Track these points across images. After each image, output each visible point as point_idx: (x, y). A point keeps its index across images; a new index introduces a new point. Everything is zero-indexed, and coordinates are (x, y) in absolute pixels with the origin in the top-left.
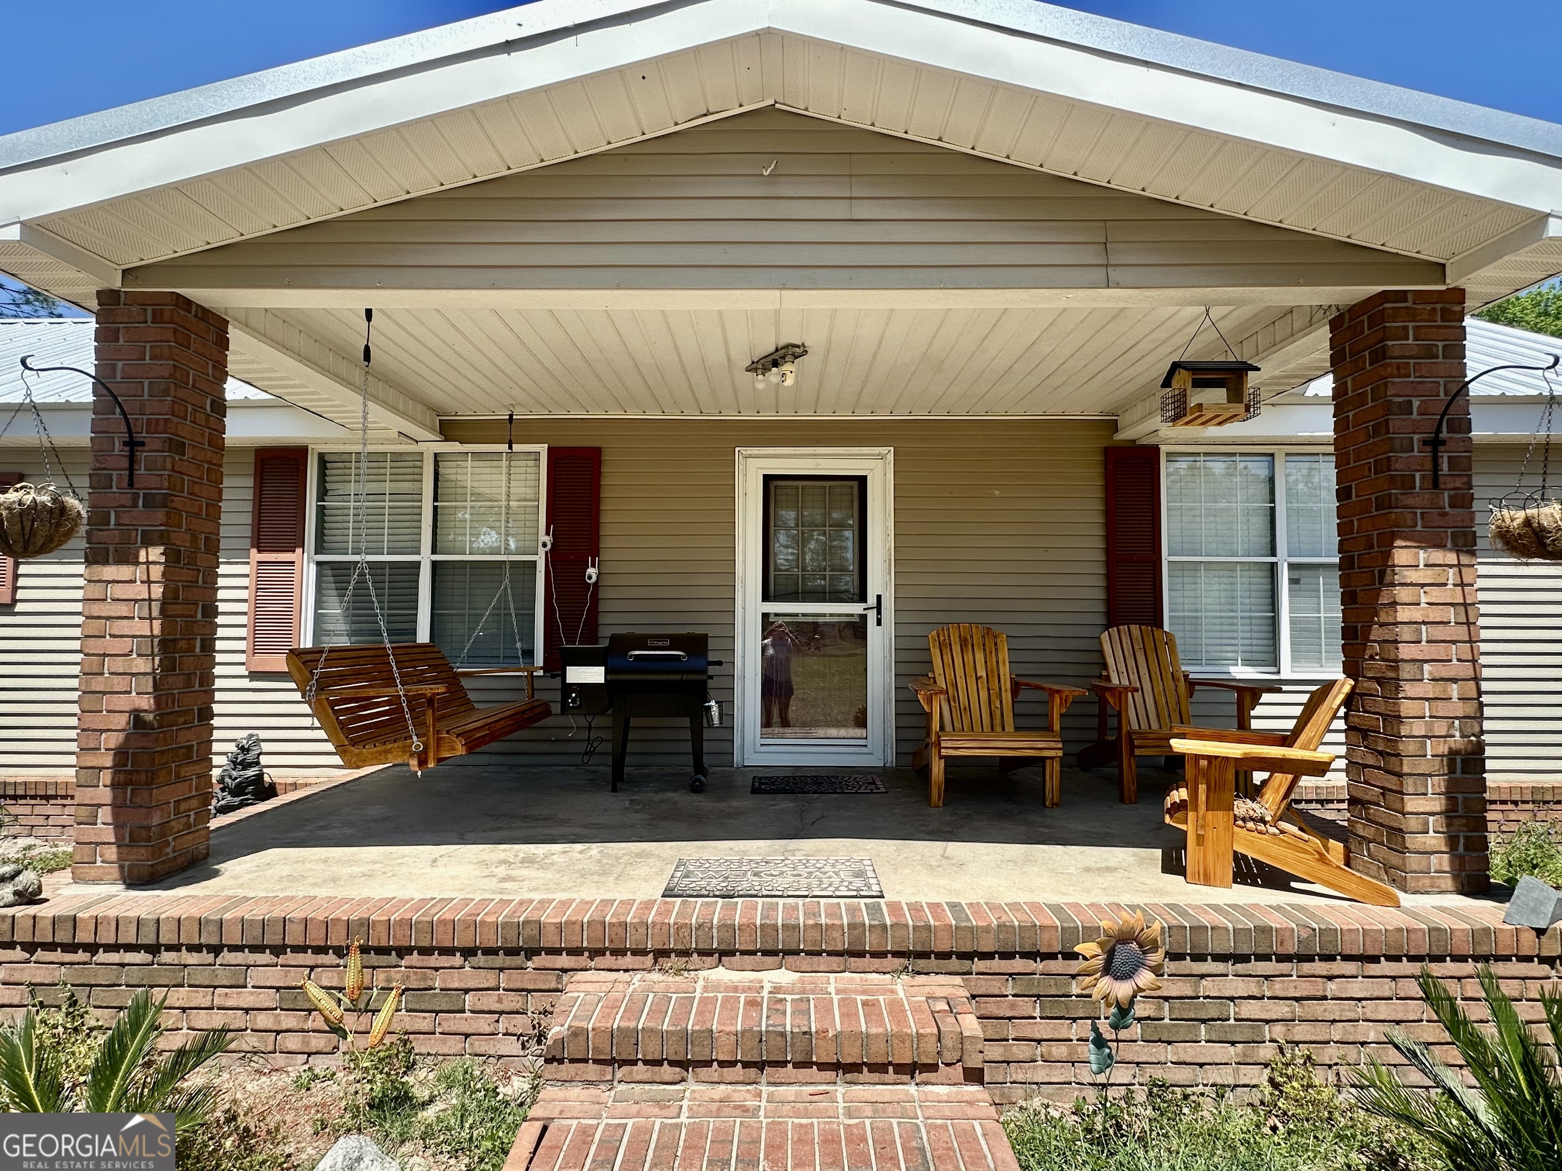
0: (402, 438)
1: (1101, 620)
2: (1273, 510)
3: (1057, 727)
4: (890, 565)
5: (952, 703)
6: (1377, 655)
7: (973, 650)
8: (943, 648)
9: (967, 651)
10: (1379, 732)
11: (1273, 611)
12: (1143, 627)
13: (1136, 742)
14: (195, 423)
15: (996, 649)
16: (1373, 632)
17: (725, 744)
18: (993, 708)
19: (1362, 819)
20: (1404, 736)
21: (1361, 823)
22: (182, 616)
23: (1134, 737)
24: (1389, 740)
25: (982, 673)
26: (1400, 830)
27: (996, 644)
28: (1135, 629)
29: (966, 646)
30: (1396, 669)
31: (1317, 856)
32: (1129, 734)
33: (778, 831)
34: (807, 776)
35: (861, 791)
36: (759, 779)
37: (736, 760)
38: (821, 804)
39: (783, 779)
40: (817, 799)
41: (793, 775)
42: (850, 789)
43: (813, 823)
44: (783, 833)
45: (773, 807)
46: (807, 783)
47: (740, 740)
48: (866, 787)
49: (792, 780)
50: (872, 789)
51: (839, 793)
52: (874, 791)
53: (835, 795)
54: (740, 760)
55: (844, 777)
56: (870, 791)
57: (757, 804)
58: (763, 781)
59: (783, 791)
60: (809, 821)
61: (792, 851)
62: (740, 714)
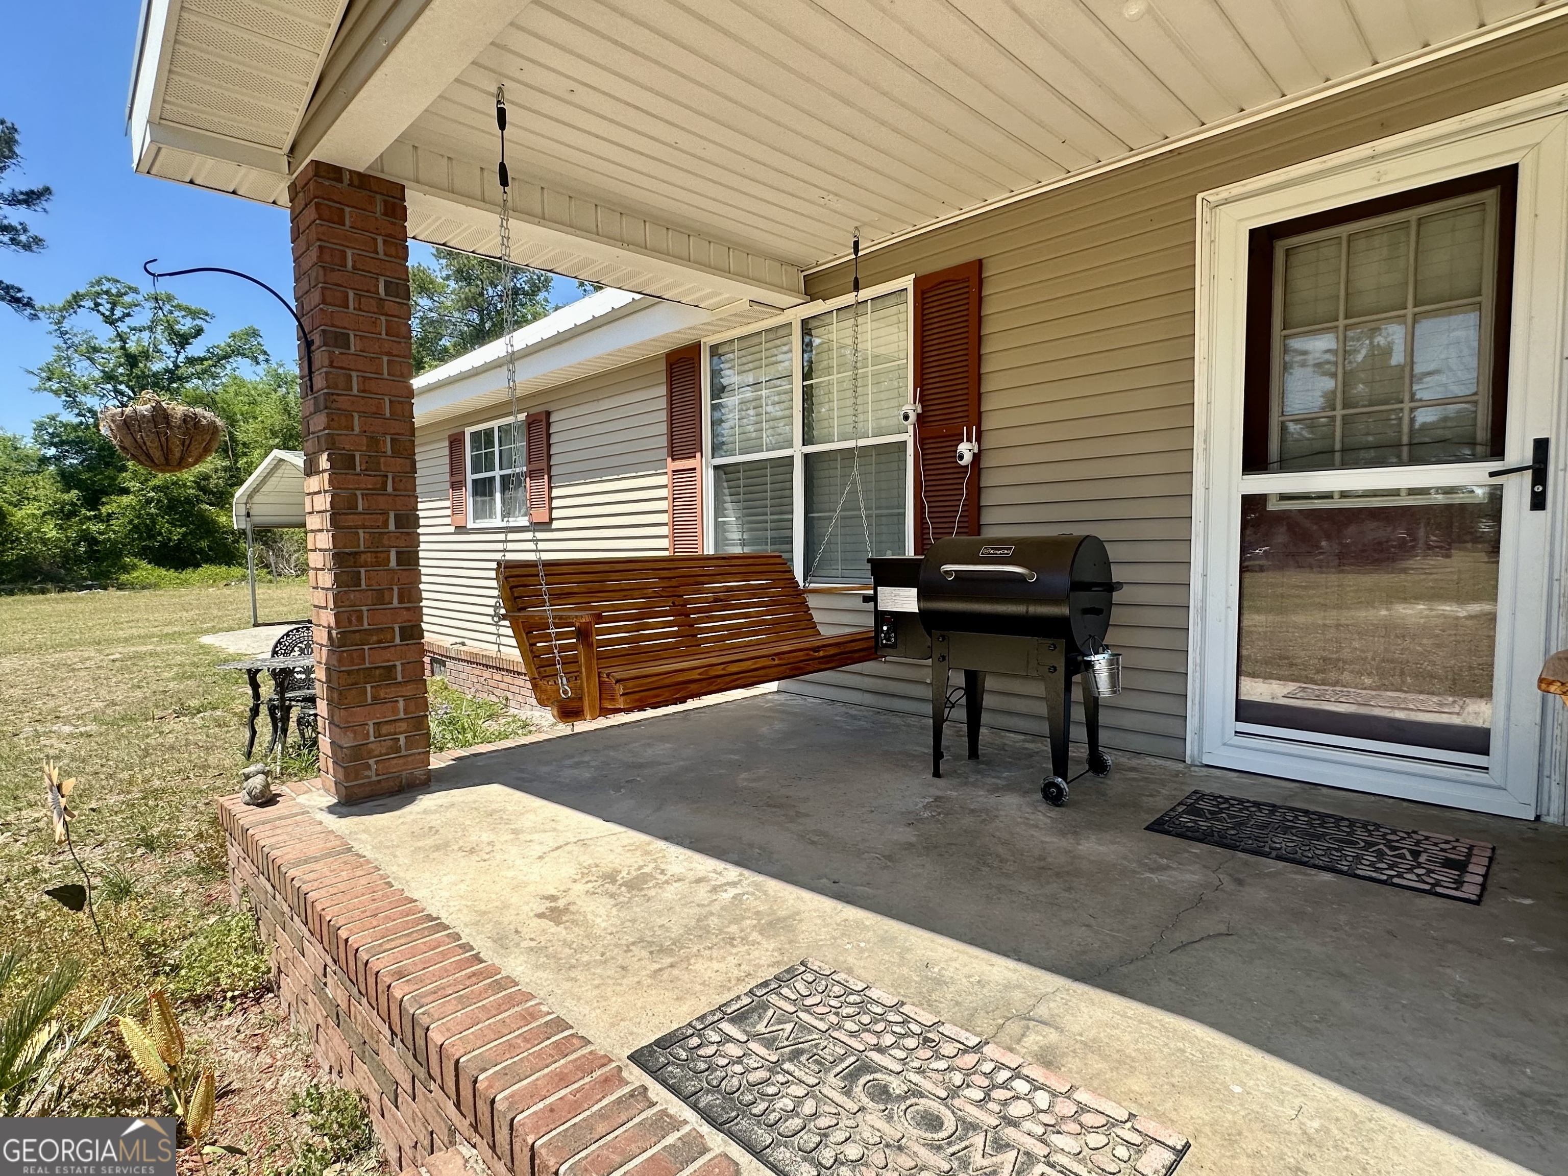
0: (756, 307)
14: (360, 309)
17: (1171, 721)
22: (364, 527)
33: (1079, 945)
34: (1306, 812)
35: (1405, 882)
36: (1198, 799)
37: (1188, 752)
38: (1263, 894)
39: (1247, 808)
40: (1271, 875)
41: (1279, 803)
42: (1377, 870)
43: (1184, 946)
44: (1084, 952)
45: (1148, 875)
46: (1286, 830)
47: (1197, 718)
48: (1430, 871)
49: (1262, 816)
50: (1438, 883)
51: (1341, 872)
52: (1439, 890)
53: (1327, 876)
54: (1196, 753)
55: (1394, 832)
56: (1427, 887)
57: (1125, 858)
58: (1202, 805)
59: (1216, 838)
60: (1181, 936)
61: (1031, 1024)
62: (1198, 674)
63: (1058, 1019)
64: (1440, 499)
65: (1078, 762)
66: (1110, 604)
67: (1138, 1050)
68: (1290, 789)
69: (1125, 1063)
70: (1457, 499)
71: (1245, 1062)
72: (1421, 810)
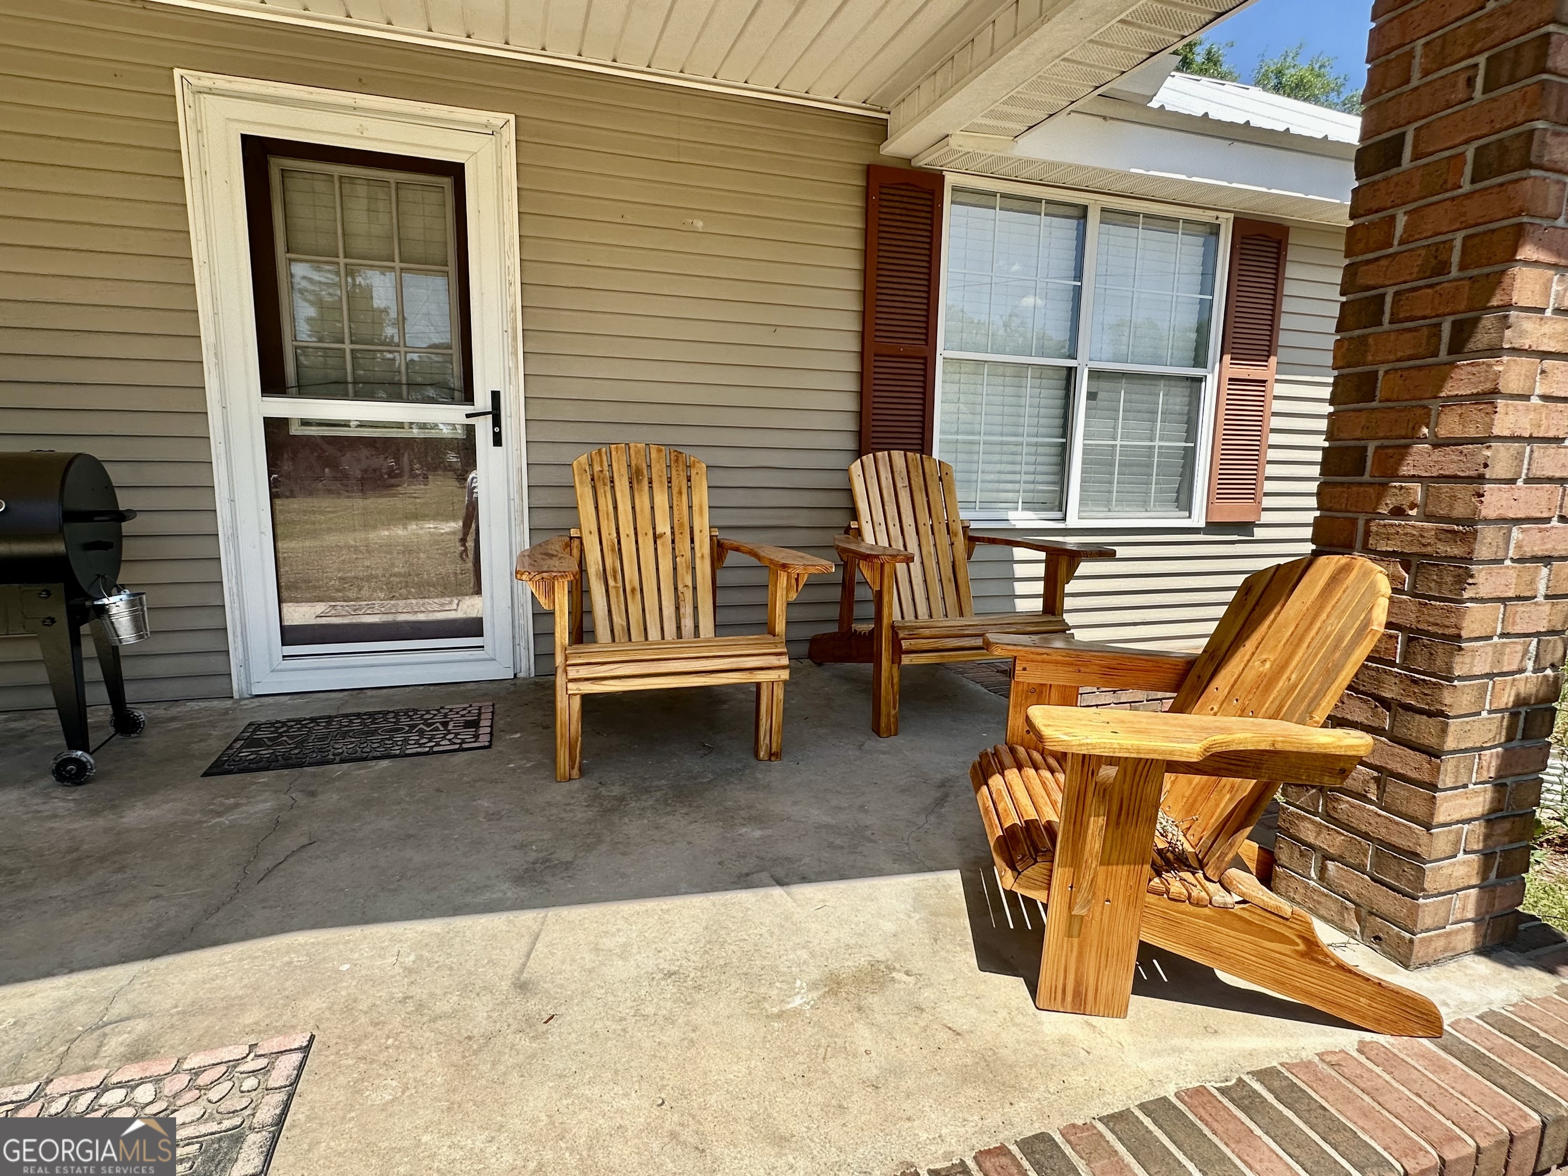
1: (849, 443)
2: (1078, 291)
3: (780, 626)
4: (515, 338)
5: (611, 583)
6: (1413, 506)
7: (651, 488)
8: (599, 485)
9: (641, 490)
10: (1392, 664)
11: (1064, 435)
12: (909, 454)
13: (905, 644)
15: (689, 487)
16: (1410, 460)
17: (213, 659)
18: (680, 587)
19: (1315, 814)
20: (1460, 678)
21: (1313, 822)
23: (901, 635)
24: (1415, 682)
25: (663, 527)
26: (1415, 855)
27: (689, 480)
28: (898, 456)
29: (639, 482)
30: (1469, 538)
31: (1302, 947)
32: (893, 628)
33: (151, 920)
34: (358, 715)
35: (441, 748)
36: (255, 731)
37: (235, 687)
38: (335, 797)
39: (305, 726)
40: (339, 778)
41: (333, 713)
42: (421, 745)
43: (270, 871)
44: (158, 925)
45: (217, 820)
46: (345, 735)
47: (240, 650)
48: (457, 734)
49: (321, 729)
50: (463, 741)
51: (395, 756)
52: (465, 746)
53: (385, 763)
54: (244, 685)
55: (428, 712)
56: (457, 747)
57: (185, 812)
58: (260, 735)
59: (282, 762)
60: (265, 864)
61: (107, 1029)
62: (236, 605)
63: (142, 1006)
64: (416, 433)
65: (99, 727)
66: (120, 537)
67: (245, 986)
68: (341, 699)
69: (233, 1006)
70: (433, 434)
71: (348, 942)
72: (444, 689)
